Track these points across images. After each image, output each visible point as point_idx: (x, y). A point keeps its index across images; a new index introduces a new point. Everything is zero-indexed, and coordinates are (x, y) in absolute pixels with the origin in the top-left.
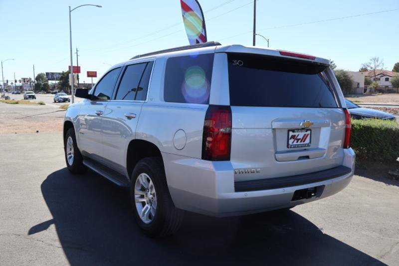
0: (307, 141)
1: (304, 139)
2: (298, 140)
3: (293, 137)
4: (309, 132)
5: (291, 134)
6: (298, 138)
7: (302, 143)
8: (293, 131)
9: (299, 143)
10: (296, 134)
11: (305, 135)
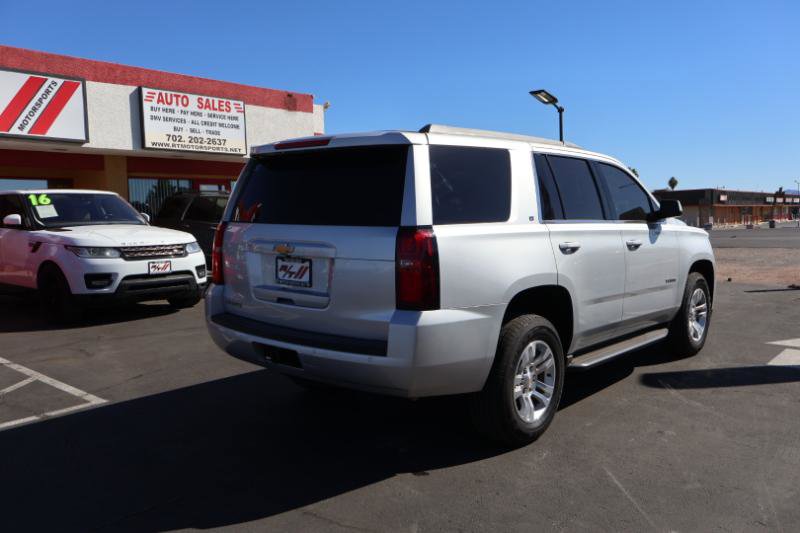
0: (306, 278)
1: (301, 273)
2: (291, 273)
3: (284, 268)
4: (307, 264)
5: (280, 263)
6: (292, 270)
7: (297, 280)
8: (283, 259)
9: (292, 279)
10: (288, 264)
11: (302, 268)
